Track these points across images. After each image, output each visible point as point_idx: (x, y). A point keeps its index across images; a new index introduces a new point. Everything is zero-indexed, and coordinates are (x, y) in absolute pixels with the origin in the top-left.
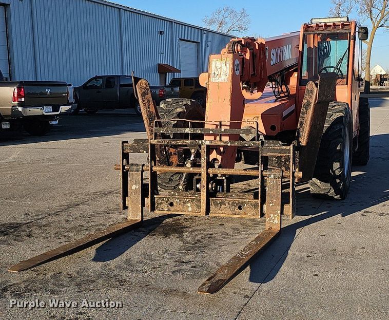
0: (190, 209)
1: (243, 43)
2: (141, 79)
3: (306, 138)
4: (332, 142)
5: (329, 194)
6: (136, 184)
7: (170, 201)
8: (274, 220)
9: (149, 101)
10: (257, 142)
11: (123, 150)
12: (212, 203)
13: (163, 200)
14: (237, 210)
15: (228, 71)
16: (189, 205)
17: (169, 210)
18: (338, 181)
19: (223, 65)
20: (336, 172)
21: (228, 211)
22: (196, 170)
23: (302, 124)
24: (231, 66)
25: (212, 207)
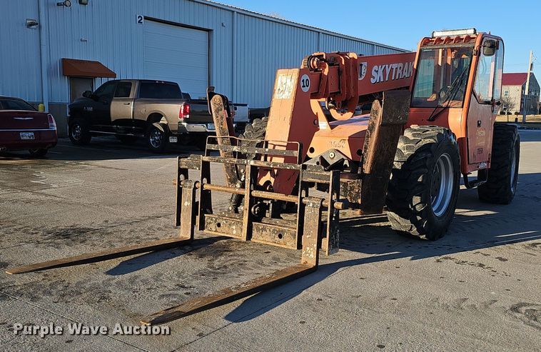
0: (234, 232)
1: (324, 57)
2: (216, 94)
3: (369, 165)
4: (413, 172)
5: (411, 232)
6: (188, 201)
7: (218, 221)
8: (310, 254)
9: (222, 118)
10: (299, 166)
11: (179, 165)
12: (254, 228)
13: (212, 220)
14: (278, 239)
15: (292, 87)
16: (234, 227)
17: (216, 231)
18: (419, 218)
19: (289, 80)
20: (417, 207)
21: (269, 239)
22: (241, 192)
23: (366, 148)
24: (296, 82)
25: (254, 233)
